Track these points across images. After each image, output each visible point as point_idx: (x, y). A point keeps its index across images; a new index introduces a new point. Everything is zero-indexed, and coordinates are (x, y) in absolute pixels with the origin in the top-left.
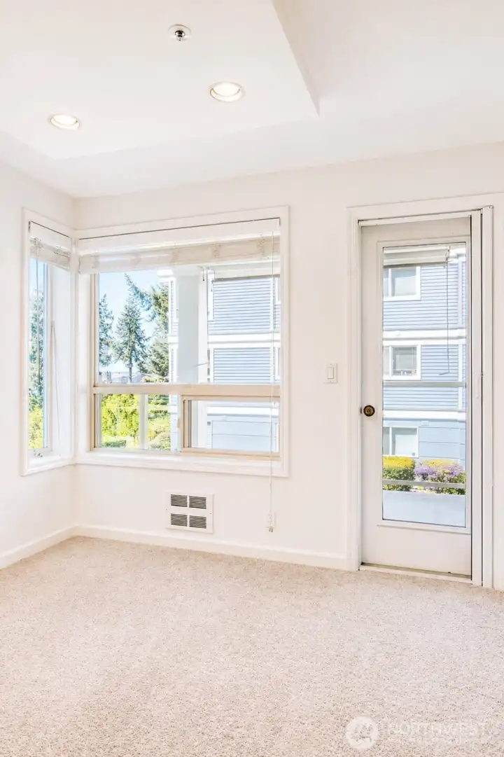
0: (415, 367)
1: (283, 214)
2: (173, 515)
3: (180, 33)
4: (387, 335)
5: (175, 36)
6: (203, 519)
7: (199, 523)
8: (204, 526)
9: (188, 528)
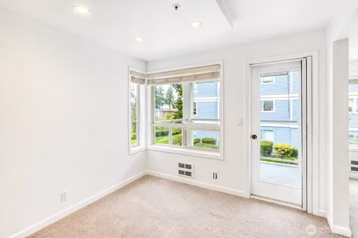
0: (272, 108)
1: (221, 63)
2: (179, 171)
3: (176, 7)
4: (262, 96)
5: (174, 9)
6: (190, 173)
7: (189, 174)
8: (190, 175)
9: (185, 175)
